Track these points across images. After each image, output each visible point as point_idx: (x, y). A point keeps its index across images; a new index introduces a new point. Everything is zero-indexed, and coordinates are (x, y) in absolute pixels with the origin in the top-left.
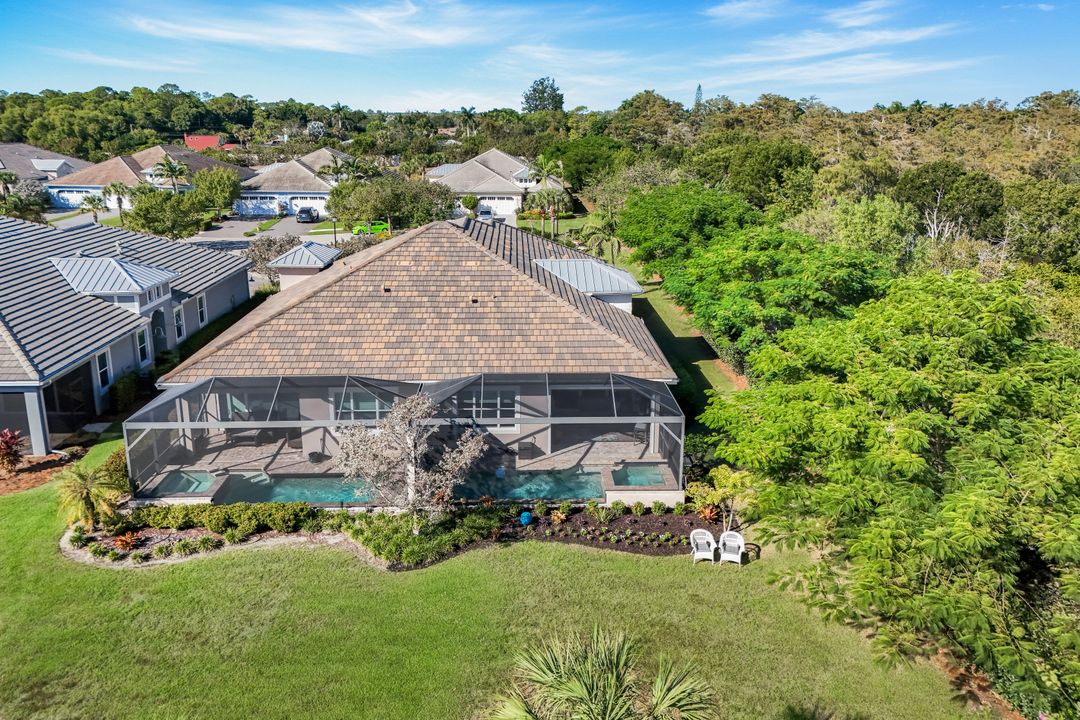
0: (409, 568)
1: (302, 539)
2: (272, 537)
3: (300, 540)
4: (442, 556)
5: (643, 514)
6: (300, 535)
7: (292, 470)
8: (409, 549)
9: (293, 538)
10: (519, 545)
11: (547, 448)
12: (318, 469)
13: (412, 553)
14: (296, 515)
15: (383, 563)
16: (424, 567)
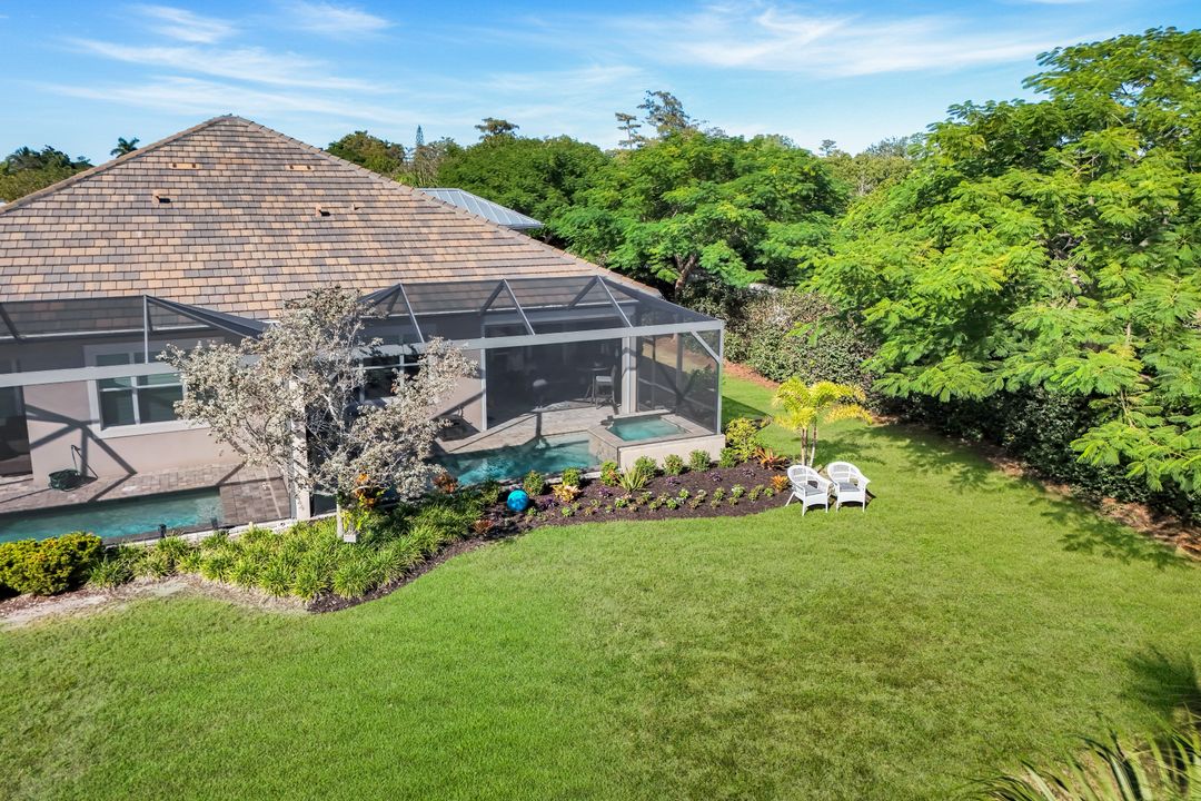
0: (354, 602)
1: (94, 600)
2: (21, 607)
3: (94, 601)
4: (408, 573)
5: (681, 473)
6: (87, 594)
7: (20, 506)
8: (344, 569)
9: (70, 601)
10: (527, 537)
11: (481, 423)
12: (75, 497)
13: (354, 574)
14: (73, 556)
15: (297, 605)
16: (381, 594)
